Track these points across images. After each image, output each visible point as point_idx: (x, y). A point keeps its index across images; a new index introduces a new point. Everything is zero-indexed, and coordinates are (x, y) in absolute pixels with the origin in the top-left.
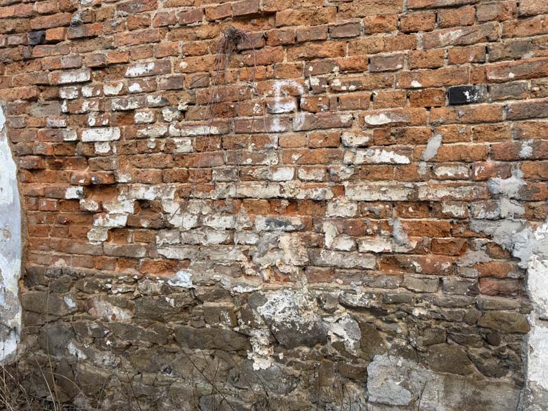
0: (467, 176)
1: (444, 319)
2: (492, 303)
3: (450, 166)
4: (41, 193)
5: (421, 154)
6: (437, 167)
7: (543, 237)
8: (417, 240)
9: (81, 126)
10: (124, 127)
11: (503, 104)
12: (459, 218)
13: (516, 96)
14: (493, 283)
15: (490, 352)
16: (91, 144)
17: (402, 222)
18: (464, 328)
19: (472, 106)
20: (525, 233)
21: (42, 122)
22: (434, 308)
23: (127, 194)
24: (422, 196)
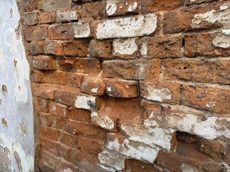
9: (95, 18)
16: (109, 42)
21: (52, 17)
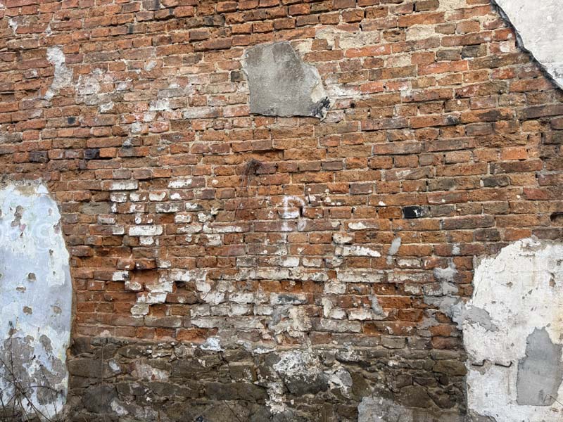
0: (419, 266)
1: (410, 368)
2: (441, 355)
3: (408, 259)
4: (91, 276)
5: (388, 251)
6: (399, 260)
7: (470, 308)
8: (388, 311)
9: (127, 223)
10: (165, 225)
11: (439, 219)
12: (416, 295)
13: (447, 214)
14: (441, 341)
15: (443, 390)
16: (137, 238)
17: (378, 298)
18: (424, 374)
19: (419, 219)
20: (459, 305)
21: (93, 219)
22: (403, 360)
23: (167, 277)
24: (390, 279)
